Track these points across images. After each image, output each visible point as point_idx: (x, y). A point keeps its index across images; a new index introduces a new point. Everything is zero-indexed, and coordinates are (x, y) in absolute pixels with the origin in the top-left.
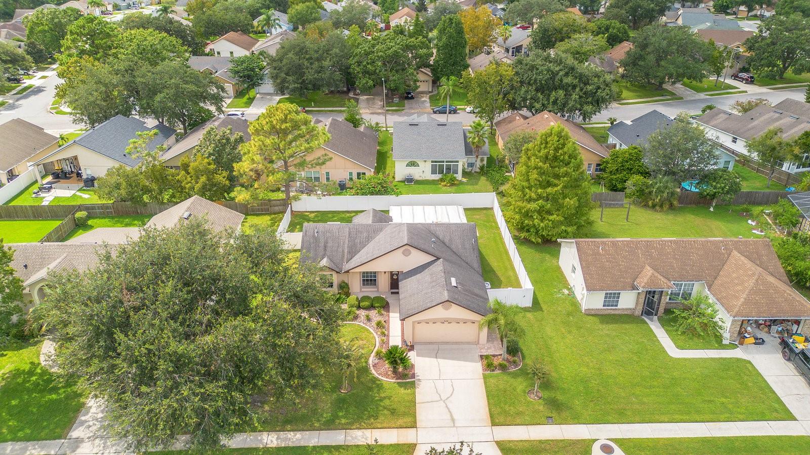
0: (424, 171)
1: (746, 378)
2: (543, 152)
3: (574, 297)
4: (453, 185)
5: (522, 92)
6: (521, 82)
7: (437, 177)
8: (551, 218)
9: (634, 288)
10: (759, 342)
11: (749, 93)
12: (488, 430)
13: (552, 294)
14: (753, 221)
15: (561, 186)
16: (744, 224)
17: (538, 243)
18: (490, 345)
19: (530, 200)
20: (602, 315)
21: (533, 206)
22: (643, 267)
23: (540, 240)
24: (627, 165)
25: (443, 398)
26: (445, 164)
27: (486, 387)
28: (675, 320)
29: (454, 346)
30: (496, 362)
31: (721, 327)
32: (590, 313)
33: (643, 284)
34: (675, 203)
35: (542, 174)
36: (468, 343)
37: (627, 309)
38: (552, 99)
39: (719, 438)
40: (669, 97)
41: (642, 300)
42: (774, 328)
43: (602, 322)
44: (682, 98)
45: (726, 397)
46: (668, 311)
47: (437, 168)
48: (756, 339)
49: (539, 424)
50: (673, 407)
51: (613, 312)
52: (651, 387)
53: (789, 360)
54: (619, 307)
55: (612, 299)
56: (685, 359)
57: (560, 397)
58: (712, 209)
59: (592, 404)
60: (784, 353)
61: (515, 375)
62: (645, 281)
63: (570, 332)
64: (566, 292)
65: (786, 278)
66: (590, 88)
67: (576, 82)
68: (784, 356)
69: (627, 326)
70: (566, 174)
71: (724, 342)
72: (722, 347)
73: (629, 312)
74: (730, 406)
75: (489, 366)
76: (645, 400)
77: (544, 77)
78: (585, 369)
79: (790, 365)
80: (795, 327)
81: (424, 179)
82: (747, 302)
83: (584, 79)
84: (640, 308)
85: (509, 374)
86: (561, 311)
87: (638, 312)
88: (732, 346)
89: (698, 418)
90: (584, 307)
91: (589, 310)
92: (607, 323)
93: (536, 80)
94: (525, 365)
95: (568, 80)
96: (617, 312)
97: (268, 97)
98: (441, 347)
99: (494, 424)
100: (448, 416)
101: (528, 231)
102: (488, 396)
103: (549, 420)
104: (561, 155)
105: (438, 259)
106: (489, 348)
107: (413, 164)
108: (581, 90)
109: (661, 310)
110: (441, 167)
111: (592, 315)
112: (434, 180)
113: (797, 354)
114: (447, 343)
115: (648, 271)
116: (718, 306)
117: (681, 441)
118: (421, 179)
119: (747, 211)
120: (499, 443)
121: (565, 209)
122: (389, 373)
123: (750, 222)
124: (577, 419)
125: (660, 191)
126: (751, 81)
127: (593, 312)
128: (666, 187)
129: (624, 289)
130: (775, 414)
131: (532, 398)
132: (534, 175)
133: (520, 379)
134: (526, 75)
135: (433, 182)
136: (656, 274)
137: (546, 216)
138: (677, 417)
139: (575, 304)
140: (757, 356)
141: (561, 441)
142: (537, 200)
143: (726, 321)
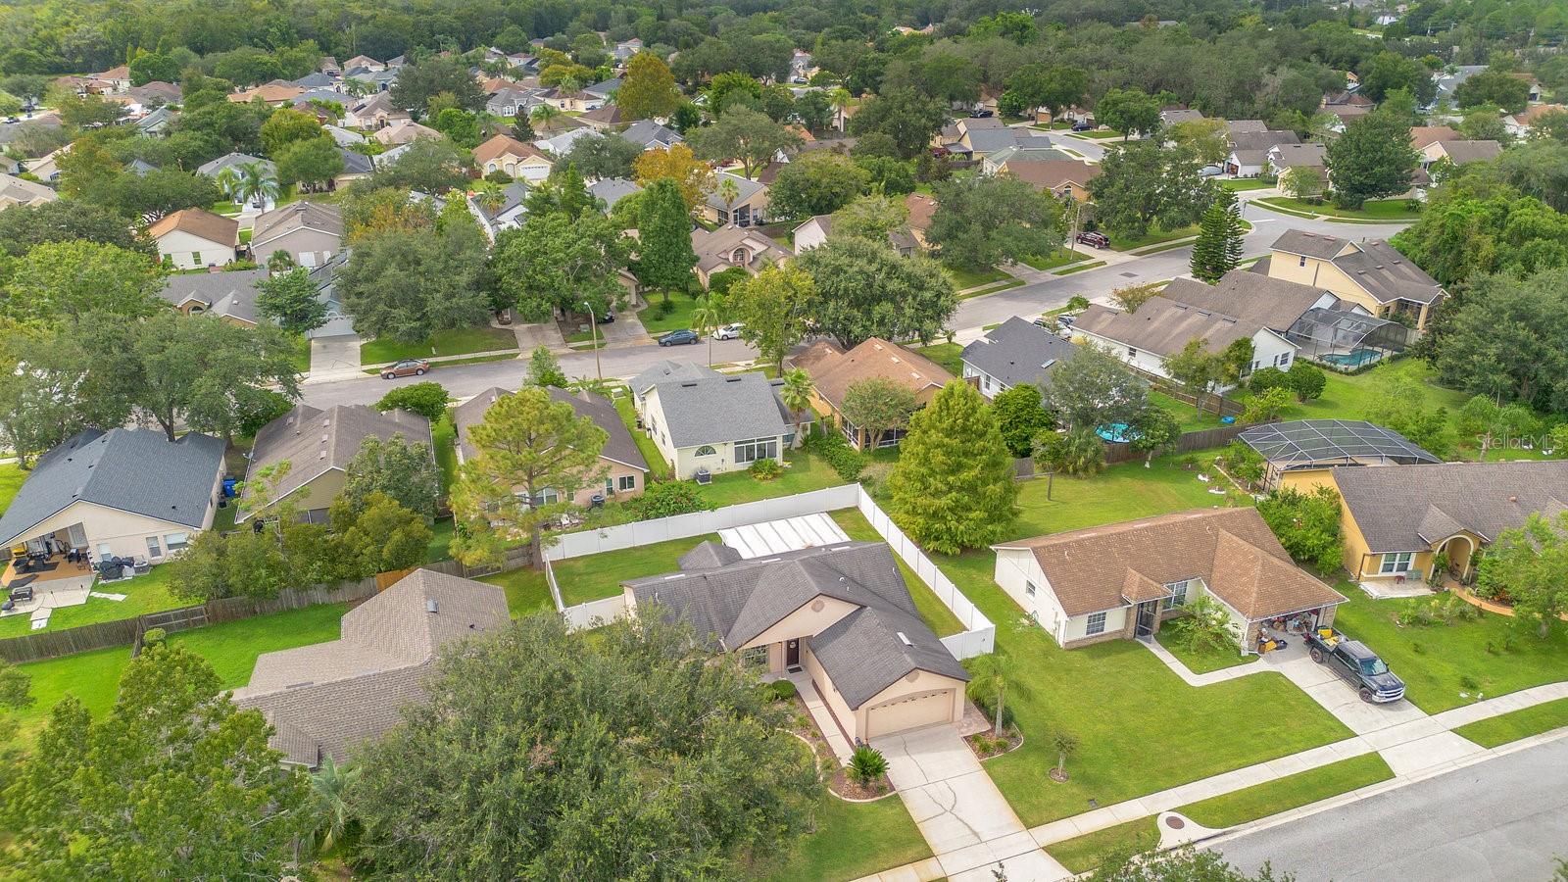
0: (724, 460)
1: (1285, 695)
2: (947, 423)
3: (1040, 628)
4: (775, 476)
5: (831, 310)
6: (824, 295)
7: (745, 465)
8: (972, 515)
9: (1124, 602)
10: (1282, 645)
11: (1109, 264)
12: (1025, 835)
13: (1009, 630)
14: (1204, 476)
15: (979, 467)
16: (1194, 481)
17: (954, 555)
18: (969, 720)
19: (937, 494)
20: (1086, 647)
21: (944, 502)
22: (1125, 571)
23: (958, 551)
24: (1024, 414)
25: (948, 808)
26: (756, 444)
27: (994, 780)
28: (1177, 636)
29: (923, 733)
30: (992, 742)
31: (1235, 635)
32: (1075, 647)
33: (1134, 596)
34: (1104, 464)
35: (948, 454)
36: (938, 724)
37: (1116, 632)
38: (876, 317)
39: (1289, 777)
40: (1004, 283)
41: (1133, 617)
42: (1292, 624)
43: (1092, 657)
44: (1023, 283)
45: (1275, 725)
46: (1164, 624)
47: (744, 452)
48: (1277, 642)
49: (1083, 812)
50: (1223, 751)
51: (1099, 640)
52: (1190, 731)
53: (1321, 662)
54: (1106, 631)
55: (1096, 623)
56: (1210, 686)
57: (1091, 771)
58: (1147, 465)
59: (1131, 770)
60: (1313, 655)
61: (1022, 755)
62: (1136, 590)
63: (1059, 679)
64: (1026, 622)
65: (1287, 555)
66: (928, 295)
67: (904, 286)
68: (1315, 658)
69: (1124, 656)
70: (984, 450)
71: (1245, 653)
72: (1246, 661)
73: (1118, 636)
74: (1284, 735)
75: (984, 751)
76: (1189, 749)
77: (857, 285)
78: (1100, 727)
79: (1325, 669)
80: (1314, 618)
81: (724, 471)
82: (1261, 596)
83: (915, 282)
84: (1132, 627)
85: (1014, 754)
86: (1033, 652)
87: (1130, 634)
88: (1253, 658)
89: (1255, 759)
90: (1061, 639)
91: (1071, 642)
92: (1099, 657)
93: (846, 290)
94: (1028, 737)
95: (894, 285)
96: (1107, 639)
97: (337, 344)
98: (907, 737)
99: (1029, 826)
100: (968, 832)
101: (937, 539)
102: (1003, 792)
103: (1094, 804)
104: (974, 424)
105: (863, 607)
106: (969, 725)
107: (705, 451)
108: (914, 298)
109: (1156, 624)
110: (750, 449)
111: (1078, 649)
112: (740, 472)
113: (1332, 654)
114: (910, 730)
115: (1134, 577)
116: (1228, 607)
117: (1250, 791)
118: (719, 472)
119: (1192, 461)
120: (1048, 849)
121: (988, 499)
122: (858, 790)
123: (1200, 477)
124: (1124, 795)
125: (1082, 450)
126: (1104, 244)
127: (1075, 645)
128: (1089, 443)
129: (1111, 606)
130: (1333, 734)
131: (1058, 779)
132: (938, 457)
133: (1031, 759)
134: (828, 283)
135: (740, 475)
136: (1146, 579)
137: (964, 514)
138: (1235, 762)
139: (1047, 638)
140: (1284, 664)
141: (1121, 826)
142: (950, 491)
143: (1240, 627)
